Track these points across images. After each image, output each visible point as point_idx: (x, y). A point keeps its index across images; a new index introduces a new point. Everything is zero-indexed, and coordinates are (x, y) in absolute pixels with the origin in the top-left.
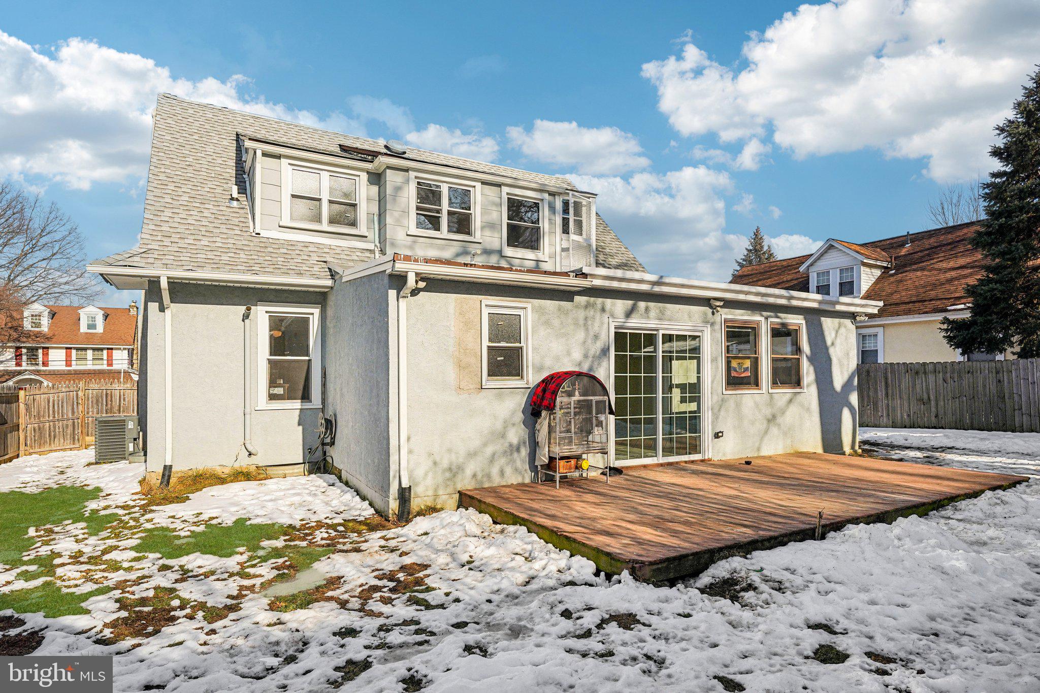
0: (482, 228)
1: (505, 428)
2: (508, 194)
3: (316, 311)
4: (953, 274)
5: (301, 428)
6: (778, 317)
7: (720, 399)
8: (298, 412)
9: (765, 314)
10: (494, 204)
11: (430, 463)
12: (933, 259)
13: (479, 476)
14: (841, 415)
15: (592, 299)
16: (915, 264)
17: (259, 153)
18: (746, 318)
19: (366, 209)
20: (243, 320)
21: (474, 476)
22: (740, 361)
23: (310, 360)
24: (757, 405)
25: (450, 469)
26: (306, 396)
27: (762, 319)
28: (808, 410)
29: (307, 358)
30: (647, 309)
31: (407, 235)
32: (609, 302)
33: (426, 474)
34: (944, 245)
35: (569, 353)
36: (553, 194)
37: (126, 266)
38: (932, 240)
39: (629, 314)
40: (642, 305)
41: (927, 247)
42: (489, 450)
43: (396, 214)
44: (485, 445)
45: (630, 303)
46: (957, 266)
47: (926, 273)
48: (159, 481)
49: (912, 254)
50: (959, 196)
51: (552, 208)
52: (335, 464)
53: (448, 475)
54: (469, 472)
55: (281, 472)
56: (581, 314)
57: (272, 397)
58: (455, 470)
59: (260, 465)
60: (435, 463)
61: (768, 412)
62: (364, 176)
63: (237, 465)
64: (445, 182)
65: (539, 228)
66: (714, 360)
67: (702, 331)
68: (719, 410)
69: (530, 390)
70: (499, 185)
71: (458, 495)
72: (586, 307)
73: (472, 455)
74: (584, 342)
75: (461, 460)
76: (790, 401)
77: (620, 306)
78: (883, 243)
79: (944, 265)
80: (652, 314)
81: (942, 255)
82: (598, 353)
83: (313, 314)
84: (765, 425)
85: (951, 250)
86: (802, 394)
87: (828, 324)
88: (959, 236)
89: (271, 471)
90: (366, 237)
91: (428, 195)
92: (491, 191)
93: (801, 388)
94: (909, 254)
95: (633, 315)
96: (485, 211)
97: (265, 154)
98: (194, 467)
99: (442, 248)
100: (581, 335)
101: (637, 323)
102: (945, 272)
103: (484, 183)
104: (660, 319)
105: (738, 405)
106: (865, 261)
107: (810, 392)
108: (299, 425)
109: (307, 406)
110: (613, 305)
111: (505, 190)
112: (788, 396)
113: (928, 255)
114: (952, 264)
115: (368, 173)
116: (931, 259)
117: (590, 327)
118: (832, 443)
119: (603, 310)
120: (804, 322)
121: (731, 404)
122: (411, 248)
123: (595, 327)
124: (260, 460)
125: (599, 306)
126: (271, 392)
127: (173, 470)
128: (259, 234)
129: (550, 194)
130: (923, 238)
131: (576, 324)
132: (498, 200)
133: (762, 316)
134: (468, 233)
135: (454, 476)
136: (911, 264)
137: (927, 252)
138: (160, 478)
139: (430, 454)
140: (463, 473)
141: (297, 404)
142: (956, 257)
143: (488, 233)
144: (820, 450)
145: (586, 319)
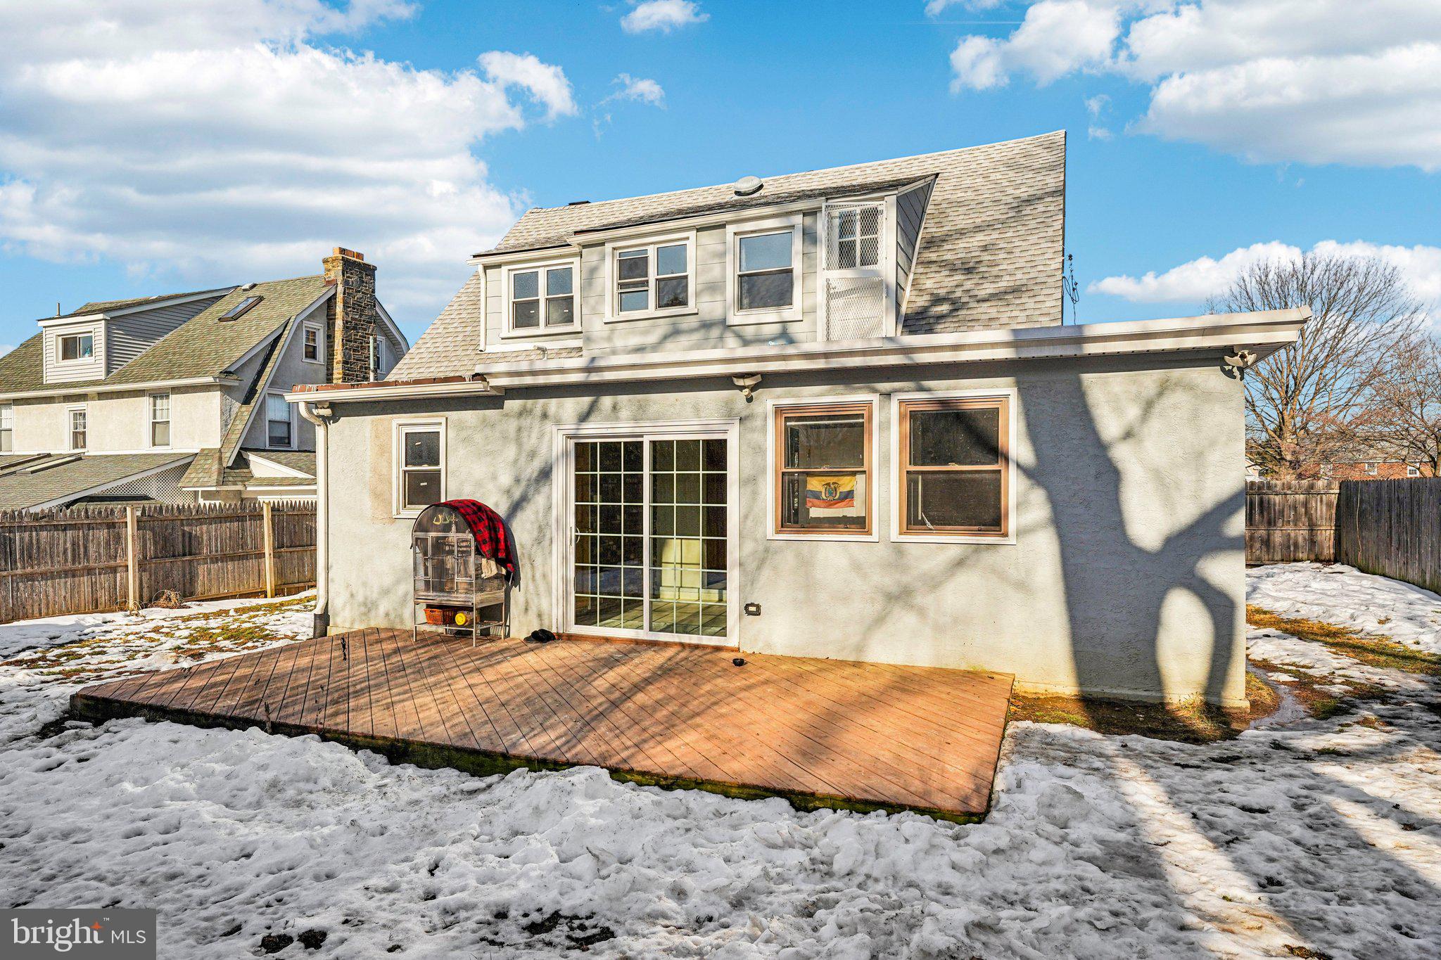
6: (925, 389)
7: (761, 548)
9: (882, 386)
11: (348, 595)
13: (392, 616)
15: (530, 402)
18: (827, 399)
21: (387, 615)
22: (831, 480)
24: (857, 567)
25: (365, 604)
27: (876, 397)
28: (1022, 586)
30: (615, 407)
31: (606, 323)
32: (553, 404)
33: (345, 606)
35: (494, 477)
39: (584, 418)
40: (607, 401)
44: (396, 583)
45: (586, 400)
53: (363, 609)
54: (382, 609)
56: (512, 425)
58: (370, 605)
60: (352, 595)
61: (889, 581)
67: (725, 431)
68: (759, 568)
72: (520, 414)
73: (386, 592)
74: (516, 461)
75: (375, 595)
76: (960, 563)
77: (571, 406)
80: (624, 413)
82: (535, 474)
84: (878, 606)
86: (1003, 550)
87: (1104, 386)
93: (1000, 535)
95: (592, 418)
100: (511, 452)
101: (598, 429)
104: (640, 419)
105: (805, 564)
107: (1032, 545)
110: (559, 406)
112: (954, 553)
117: (525, 440)
119: (545, 416)
120: (1013, 392)
121: (787, 559)
123: (531, 441)
125: (538, 411)
131: (505, 438)
133: (875, 391)
134: (683, 303)
135: (369, 611)
139: (348, 586)
140: (377, 609)
143: (706, 298)
145: (519, 430)
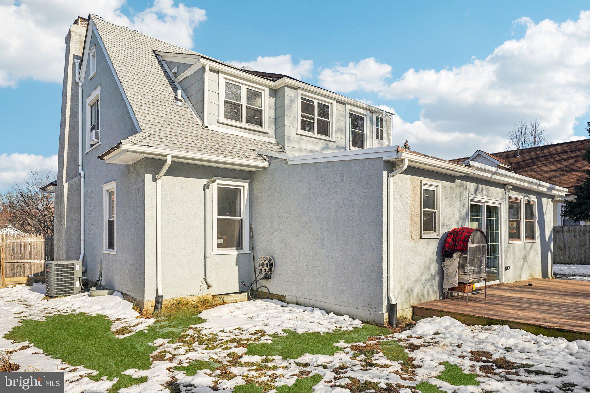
0: (336, 131)
1: (430, 264)
2: (350, 110)
3: (246, 185)
4: (551, 174)
5: (237, 267)
6: (528, 197)
7: (508, 246)
8: (235, 256)
9: (524, 194)
10: (342, 115)
11: (400, 287)
12: (536, 165)
13: (420, 296)
14: (548, 257)
15: (463, 182)
16: (526, 167)
17: (208, 68)
18: (516, 196)
19: (268, 114)
20: (204, 190)
21: (418, 295)
23: (242, 219)
24: (520, 250)
25: (408, 291)
26: (239, 246)
27: (522, 197)
28: (537, 252)
29: (240, 218)
30: (482, 189)
31: (297, 134)
32: (468, 184)
34: (540, 157)
35: (454, 216)
36: (372, 112)
37: (146, 146)
38: (533, 154)
39: (475, 192)
40: (480, 186)
41: (530, 158)
42: (424, 278)
43: (291, 118)
44: (422, 275)
45: (476, 185)
46: (552, 170)
47: (534, 173)
48: (153, 308)
49: (521, 161)
50: (526, 129)
51: (371, 121)
52: (271, 292)
53: (407, 295)
54: (415, 293)
55: (233, 299)
56: (458, 190)
57: (220, 246)
58: (410, 292)
59: (214, 294)
60: (402, 287)
61: (524, 254)
62: (267, 90)
63: (200, 295)
64: (316, 99)
65: (364, 134)
66: (505, 222)
67: (501, 204)
68: (507, 253)
69: (439, 239)
70: (345, 104)
71: (412, 308)
72: (459, 187)
73: (416, 281)
74: (460, 209)
75: (412, 285)
76: (531, 247)
78: (503, 154)
79: (544, 169)
80: (484, 192)
81: (540, 163)
82: (464, 216)
83: (244, 186)
84: (523, 262)
85: (546, 160)
86: (535, 244)
87: (544, 200)
88: (548, 152)
89: (226, 298)
90: (267, 133)
91: (307, 107)
92: (341, 107)
93: (534, 240)
94: (520, 162)
95: (477, 193)
96: (338, 120)
97: (211, 70)
98: (174, 297)
99: (315, 144)
100: (458, 204)
101: (478, 198)
102: (546, 173)
103: (337, 102)
104: (487, 196)
105: (514, 250)
106: (500, 165)
107: (538, 241)
108: (236, 265)
109: (241, 252)
110: (470, 186)
111: (348, 107)
112: (530, 245)
113: (532, 162)
114: (548, 168)
115: (269, 88)
116: (535, 165)
117: (462, 199)
118: (545, 274)
119: (466, 189)
120: (536, 200)
121: (511, 249)
122: (299, 142)
124: (215, 290)
125: (465, 186)
126: (219, 242)
127: (163, 299)
128: (207, 127)
129: (370, 112)
130: (526, 152)
131: (457, 197)
132: (344, 113)
134: (328, 135)
135: (410, 296)
136: (523, 168)
137: (531, 161)
138: (154, 305)
140: (413, 294)
141: (234, 251)
142: (550, 165)
143: (339, 135)
144: (541, 277)
145: (460, 193)
